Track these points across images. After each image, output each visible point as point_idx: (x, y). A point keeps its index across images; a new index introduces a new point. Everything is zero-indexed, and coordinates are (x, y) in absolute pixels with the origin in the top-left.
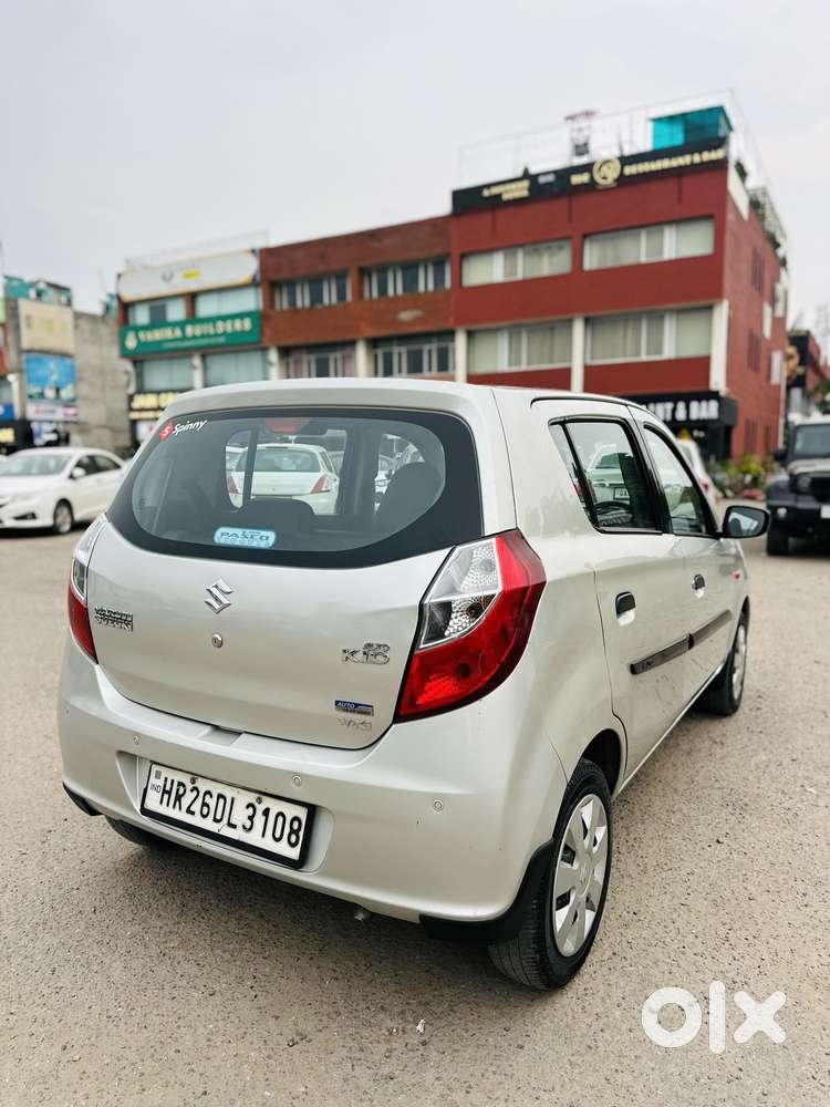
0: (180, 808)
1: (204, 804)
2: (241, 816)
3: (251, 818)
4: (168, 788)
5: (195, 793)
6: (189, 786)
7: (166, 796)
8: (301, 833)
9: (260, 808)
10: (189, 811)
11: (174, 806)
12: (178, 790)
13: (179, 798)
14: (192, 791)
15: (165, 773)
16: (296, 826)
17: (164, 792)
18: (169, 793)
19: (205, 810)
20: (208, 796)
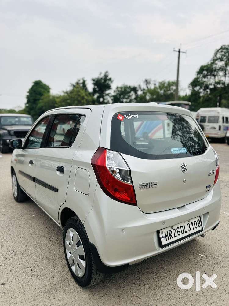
0: (172, 238)
1: (178, 232)
2: (187, 228)
3: (189, 227)
4: (167, 235)
5: (174, 230)
6: (172, 230)
7: (167, 237)
8: (200, 223)
9: (190, 223)
10: (175, 236)
11: (170, 239)
12: (169, 233)
13: (170, 235)
14: (173, 231)
15: (164, 231)
16: (199, 222)
17: (166, 236)
18: (168, 236)
19: (179, 233)
20: (178, 229)
